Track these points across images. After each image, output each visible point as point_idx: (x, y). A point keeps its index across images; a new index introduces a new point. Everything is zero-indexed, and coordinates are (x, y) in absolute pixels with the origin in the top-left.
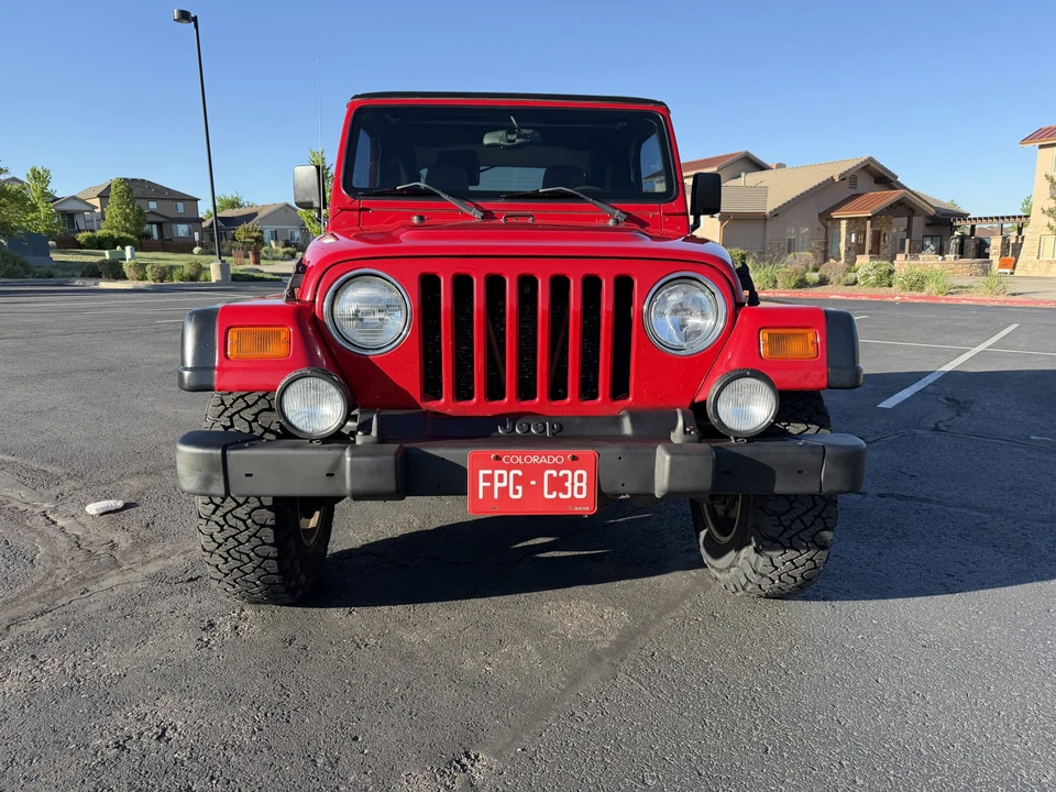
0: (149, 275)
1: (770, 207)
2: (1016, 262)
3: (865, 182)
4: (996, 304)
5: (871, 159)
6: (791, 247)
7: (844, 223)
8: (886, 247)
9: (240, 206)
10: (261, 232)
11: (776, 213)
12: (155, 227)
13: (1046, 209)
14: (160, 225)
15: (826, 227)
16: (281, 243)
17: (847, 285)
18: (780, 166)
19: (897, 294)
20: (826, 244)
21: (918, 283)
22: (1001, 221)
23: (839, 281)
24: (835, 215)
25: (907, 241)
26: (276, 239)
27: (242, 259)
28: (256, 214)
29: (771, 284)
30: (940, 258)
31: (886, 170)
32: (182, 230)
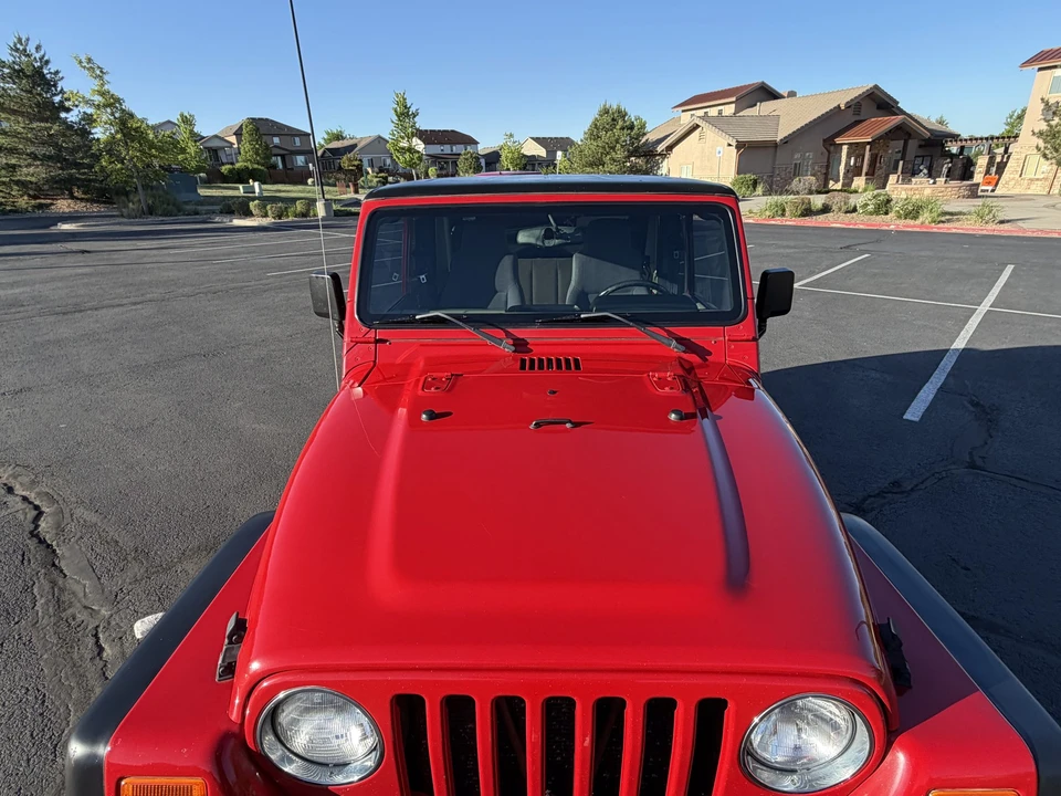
0: (270, 213)
1: (780, 137)
2: (999, 179)
3: (867, 108)
4: (985, 232)
5: (876, 87)
6: (797, 171)
7: (845, 148)
8: (881, 168)
9: (343, 138)
10: (360, 160)
11: (786, 141)
12: (279, 158)
13: (1036, 131)
14: (283, 157)
15: (829, 152)
16: (376, 170)
17: (846, 212)
18: (792, 94)
19: (891, 222)
20: (828, 167)
21: (913, 212)
22: (990, 141)
23: (840, 209)
24: (838, 141)
25: (901, 163)
26: (372, 166)
27: (344, 189)
28: (355, 146)
29: (780, 213)
30: (932, 181)
31: (889, 96)
32: (300, 160)
